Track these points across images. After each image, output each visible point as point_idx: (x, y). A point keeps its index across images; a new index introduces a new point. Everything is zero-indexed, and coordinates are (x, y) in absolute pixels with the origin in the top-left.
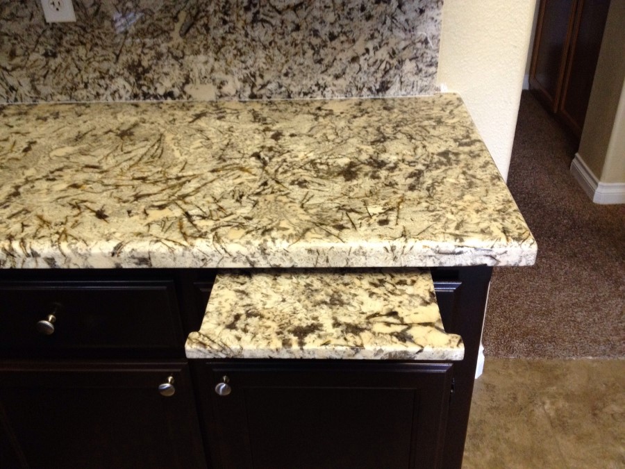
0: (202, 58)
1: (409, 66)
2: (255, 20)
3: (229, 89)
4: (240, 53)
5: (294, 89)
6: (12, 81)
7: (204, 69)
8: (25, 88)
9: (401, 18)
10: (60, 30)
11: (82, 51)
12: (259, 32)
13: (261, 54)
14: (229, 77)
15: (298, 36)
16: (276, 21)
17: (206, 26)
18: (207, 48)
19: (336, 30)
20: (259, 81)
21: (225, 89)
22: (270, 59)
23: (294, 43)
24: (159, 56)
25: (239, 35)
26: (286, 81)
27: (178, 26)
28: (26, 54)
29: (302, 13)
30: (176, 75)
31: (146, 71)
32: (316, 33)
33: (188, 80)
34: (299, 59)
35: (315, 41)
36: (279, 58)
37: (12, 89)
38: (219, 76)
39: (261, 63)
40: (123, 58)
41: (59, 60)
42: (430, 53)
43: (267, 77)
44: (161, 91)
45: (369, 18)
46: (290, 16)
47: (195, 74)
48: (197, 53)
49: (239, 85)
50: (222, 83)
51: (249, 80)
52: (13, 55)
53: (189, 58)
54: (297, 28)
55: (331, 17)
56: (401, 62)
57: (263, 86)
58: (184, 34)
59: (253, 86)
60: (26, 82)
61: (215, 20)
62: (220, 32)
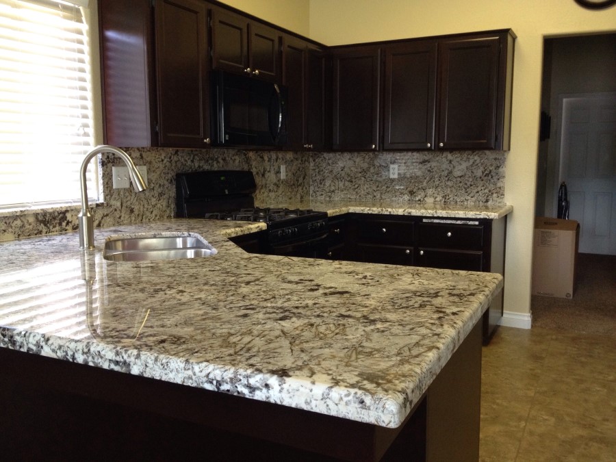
1: (495, 195)
2: (448, 180)
3: (438, 199)
4: (443, 189)
5: (458, 200)
6: (375, 194)
7: (431, 193)
8: (378, 197)
9: (492, 181)
10: (393, 180)
11: (397, 187)
12: (449, 183)
13: (449, 189)
14: (438, 196)
15: (461, 185)
16: (455, 180)
17: (434, 181)
18: (433, 187)
19: (472, 183)
20: (447, 197)
21: (437, 199)
22: (451, 191)
23: (459, 187)
24: (419, 189)
25: (443, 184)
26: (456, 198)
27: (426, 181)
28: (381, 187)
29: (462, 178)
30: (423, 194)
31: (414, 193)
32: (466, 184)
33: (426, 196)
34: (460, 191)
35: (466, 186)
36: (454, 191)
37: (375, 196)
38: (435, 195)
39: (449, 192)
40: (409, 189)
41: (390, 189)
42: (501, 191)
43: (450, 196)
44: (417, 199)
45: (482, 180)
46: (459, 179)
47: (428, 194)
48: (430, 188)
49: (441, 198)
50: (436, 197)
51: (444, 197)
52: (378, 187)
53: (427, 190)
54: (461, 182)
55: (471, 180)
56: (492, 194)
57: (449, 199)
58: (427, 183)
61: (437, 179)
62: (438, 183)
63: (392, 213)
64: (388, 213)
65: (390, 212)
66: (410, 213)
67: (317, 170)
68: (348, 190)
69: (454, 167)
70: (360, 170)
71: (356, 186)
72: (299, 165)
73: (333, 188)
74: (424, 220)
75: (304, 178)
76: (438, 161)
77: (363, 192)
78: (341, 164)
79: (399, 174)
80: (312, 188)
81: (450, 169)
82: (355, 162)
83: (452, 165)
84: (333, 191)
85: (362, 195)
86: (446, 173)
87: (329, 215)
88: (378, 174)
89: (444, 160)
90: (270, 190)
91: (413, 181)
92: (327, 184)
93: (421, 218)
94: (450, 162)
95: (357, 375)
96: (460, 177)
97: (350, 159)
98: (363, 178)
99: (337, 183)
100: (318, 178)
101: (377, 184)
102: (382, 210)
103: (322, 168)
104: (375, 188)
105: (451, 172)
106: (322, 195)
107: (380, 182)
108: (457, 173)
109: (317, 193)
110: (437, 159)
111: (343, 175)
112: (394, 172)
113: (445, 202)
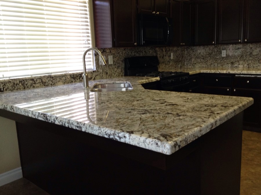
0: (242, 61)
2: (250, 57)
3: (245, 66)
4: (247, 61)
5: (255, 66)
6: (215, 64)
7: (242, 63)
8: (216, 65)
10: (223, 58)
11: (225, 60)
12: (251, 58)
13: (250, 61)
14: (245, 64)
15: (256, 59)
16: (253, 57)
17: (243, 58)
18: (243, 60)
20: (250, 65)
21: (244, 66)
22: (252, 62)
23: (255, 60)
24: (236, 61)
25: (248, 59)
26: (253, 65)
27: (239, 57)
28: (218, 61)
29: (257, 56)
30: (238, 64)
31: (234, 63)
32: (259, 58)
34: (256, 62)
35: (259, 59)
37: (215, 65)
38: (244, 64)
40: (231, 61)
41: (222, 61)
43: (251, 64)
44: (235, 66)
46: (255, 56)
47: (240, 64)
48: (241, 61)
49: (246, 65)
50: (244, 65)
51: (248, 65)
52: (216, 61)
53: (240, 61)
54: (256, 58)
57: (250, 66)
58: (240, 58)
59: (249, 65)
60: (217, 64)
61: (244, 57)
62: (245, 58)
63: (221, 73)
64: (219, 73)
65: (220, 72)
66: (229, 72)
67: (188, 55)
68: (202, 63)
69: (253, 51)
70: (208, 54)
71: (206, 61)
72: (180, 53)
73: (195, 62)
74: (236, 76)
75: (182, 58)
76: (245, 48)
77: (209, 64)
78: (199, 51)
79: (226, 55)
80: (186, 63)
81: (251, 52)
82: (206, 50)
83: (252, 50)
84: (196, 64)
85: (209, 65)
86: (249, 53)
87: (190, 74)
88: (216, 55)
89: (248, 47)
90: (166, 64)
91: (233, 58)
92: (193, 60)
93: (234, 75)
94: (251, 48)
95: (159, 135)
96: (256, 55)
97: (203, 49)
98: (209, 57)
99: (197, 60)
100: (189, 58)
101: (216, 60)
102: (216, 71)
103: (190, 53)
104: (215, 62)
105: (251, 53)
106: (190, 65)
107: (217, 58)
108: (255, 53)
109: (188, 65)
110: (245, 47)
111: (200, 56)
112: (224, 54)
113: (248, 67)
